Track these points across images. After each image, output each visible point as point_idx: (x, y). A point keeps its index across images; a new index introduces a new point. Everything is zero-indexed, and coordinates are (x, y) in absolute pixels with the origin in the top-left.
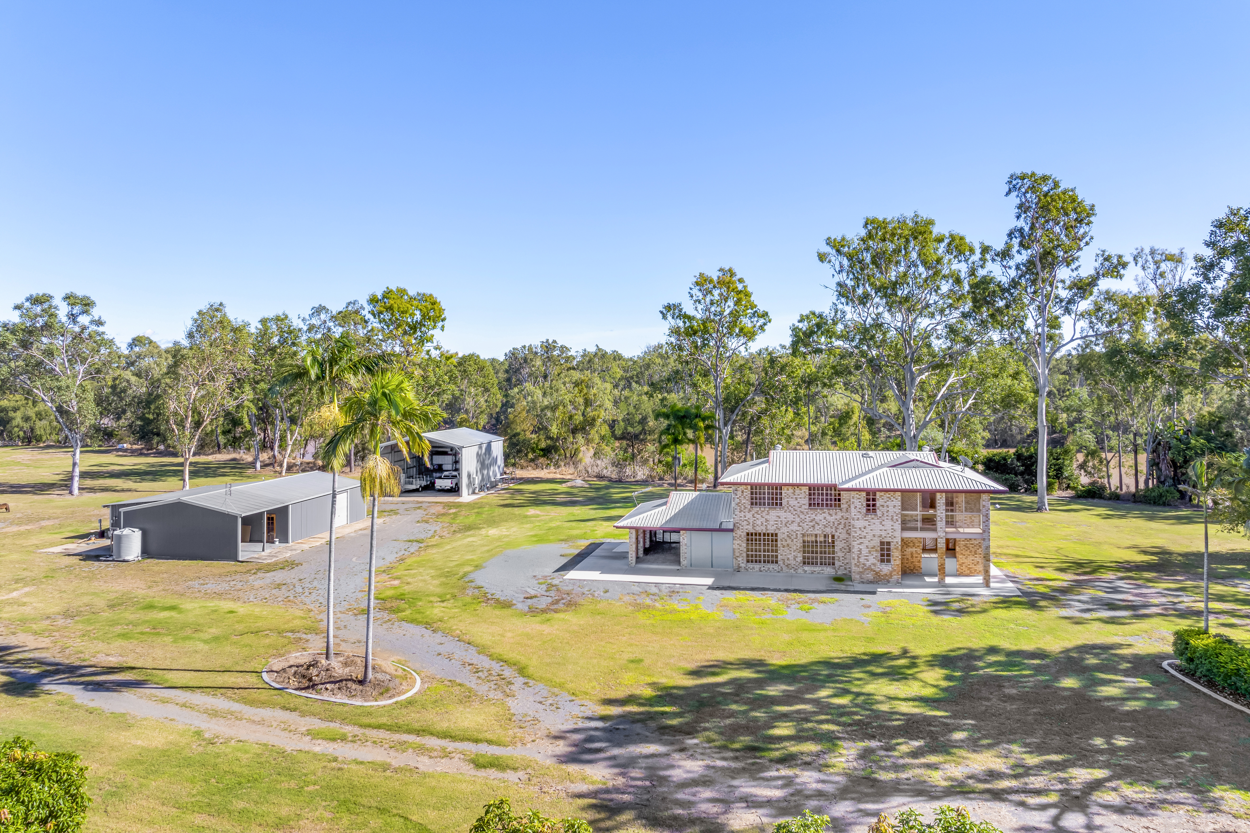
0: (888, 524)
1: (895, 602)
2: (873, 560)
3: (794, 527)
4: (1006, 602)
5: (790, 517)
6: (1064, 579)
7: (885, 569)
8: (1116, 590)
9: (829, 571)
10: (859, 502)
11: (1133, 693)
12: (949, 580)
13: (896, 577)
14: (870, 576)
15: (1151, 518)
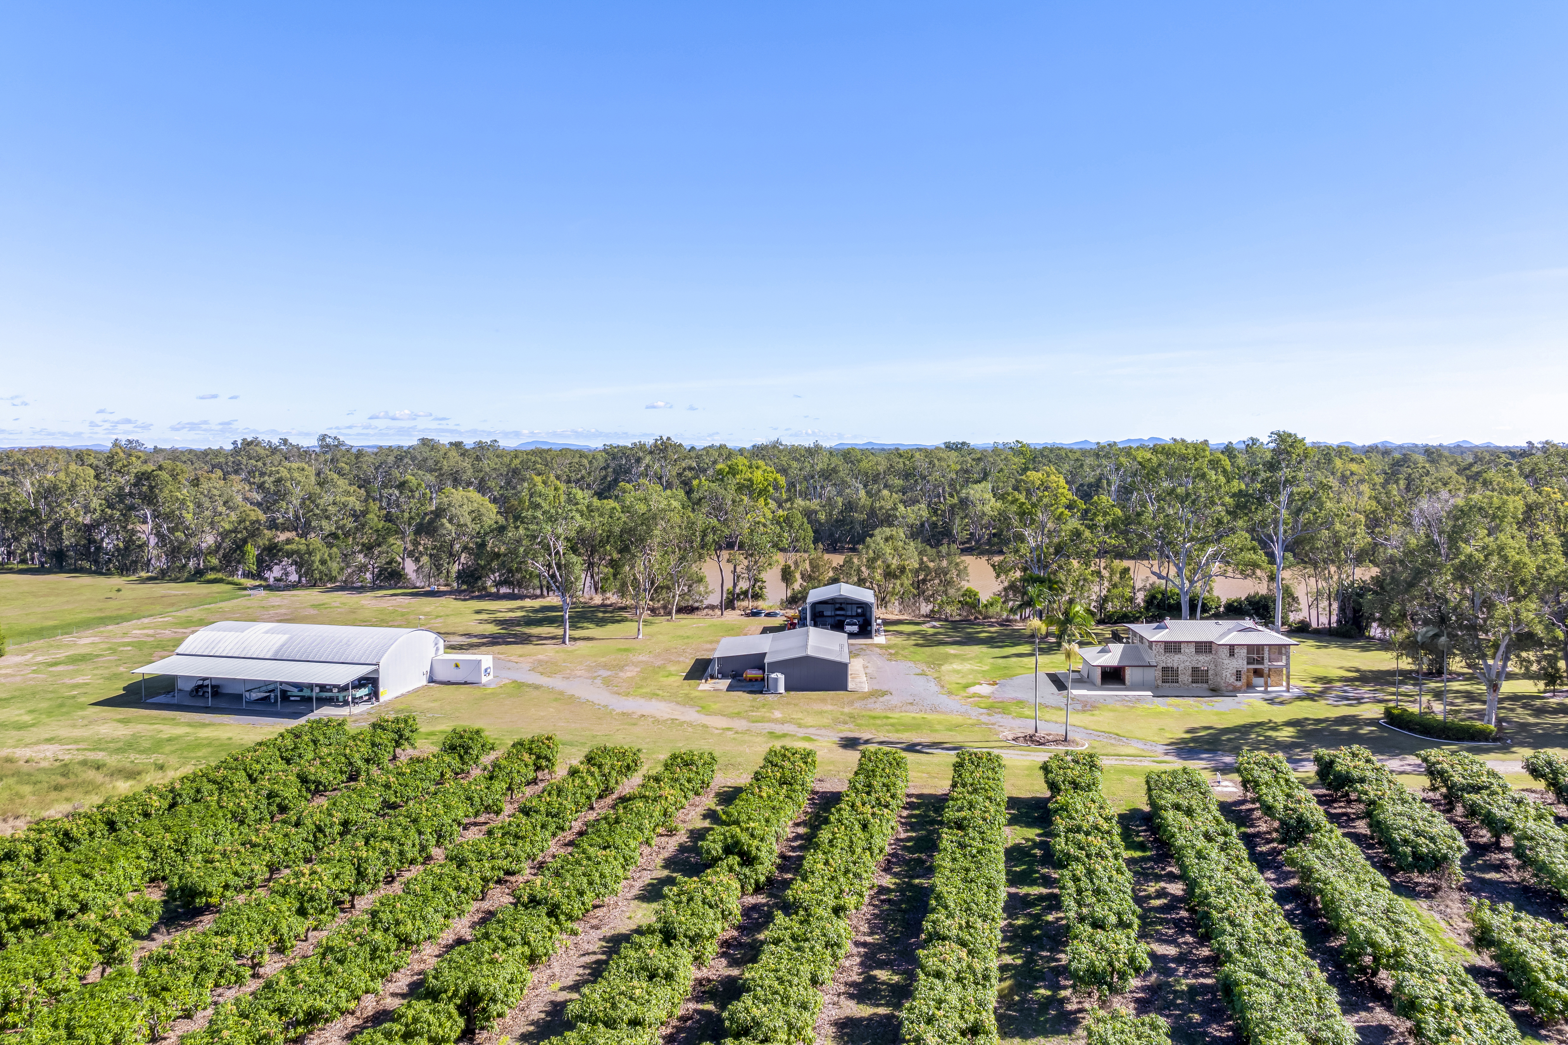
0: (1240, 661)
1: (1251, 700)
2: (1232, 680)
3: (1188, 664)
4: (1300, 698)
5: (1185, 658)
6: (1318, 687)
7: (1239, 684)
8: (1345, 691)
9: (1205, 685)
10: (1226, 651)
11: (1372, 732)
12: (1269, 689)
13: (1244, 688)
14: (1231, 688)
15: (1345, 648)
